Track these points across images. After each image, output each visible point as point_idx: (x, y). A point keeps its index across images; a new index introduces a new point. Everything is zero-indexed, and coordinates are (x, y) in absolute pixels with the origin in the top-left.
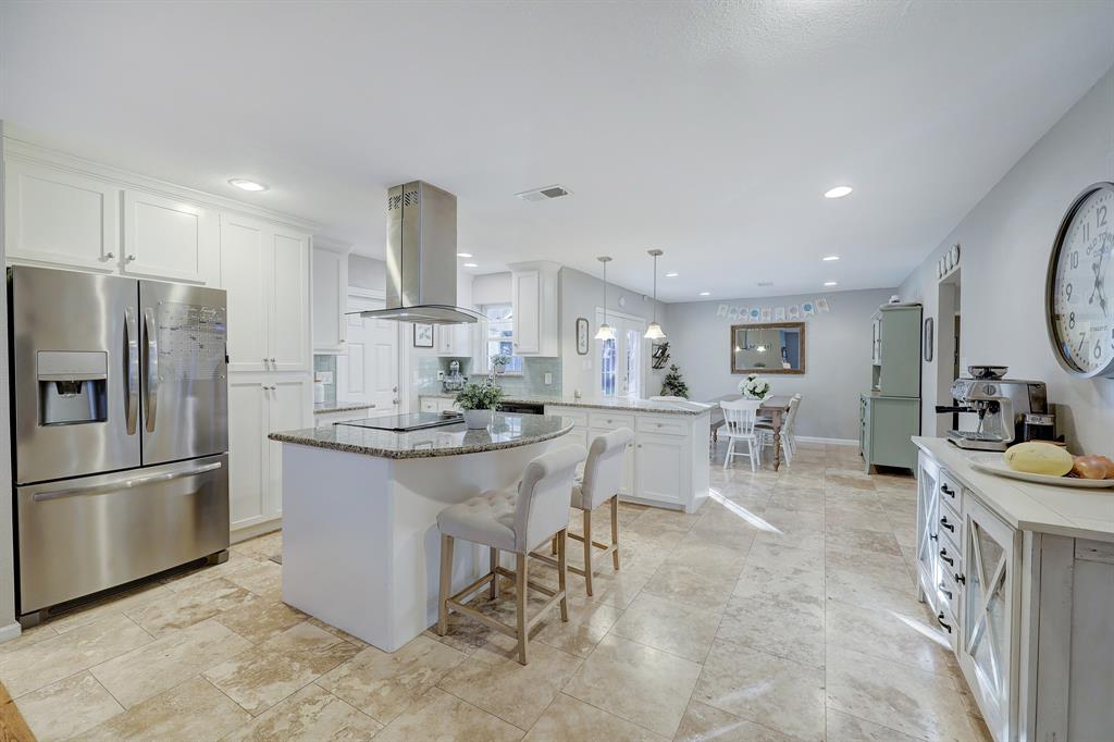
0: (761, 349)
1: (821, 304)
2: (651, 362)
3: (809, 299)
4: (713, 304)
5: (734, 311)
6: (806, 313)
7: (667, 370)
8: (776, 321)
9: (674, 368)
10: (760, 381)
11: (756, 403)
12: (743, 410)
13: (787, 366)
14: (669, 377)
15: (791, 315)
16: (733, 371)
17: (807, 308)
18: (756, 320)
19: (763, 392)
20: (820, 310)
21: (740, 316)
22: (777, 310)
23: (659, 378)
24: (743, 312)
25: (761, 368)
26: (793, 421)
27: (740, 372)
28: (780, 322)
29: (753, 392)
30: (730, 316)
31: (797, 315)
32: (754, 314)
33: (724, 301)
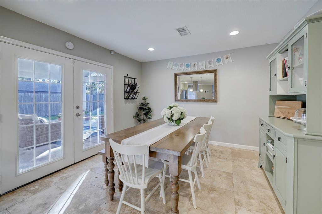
1: (227, 58)
5: (176, 65)
6: (217, 64)
8: (200, 70)
15: (209, 66)
17: (219, 61)
18: (188, 69)
19: (180, 119)
20: (226, 61)
21: (180, 68)
22: (200, 63)
24: (181, 65)
28: (202, 70)
30: (174, 67)
31: (212, 65)
32: (187, 66)
33: (171, 59)
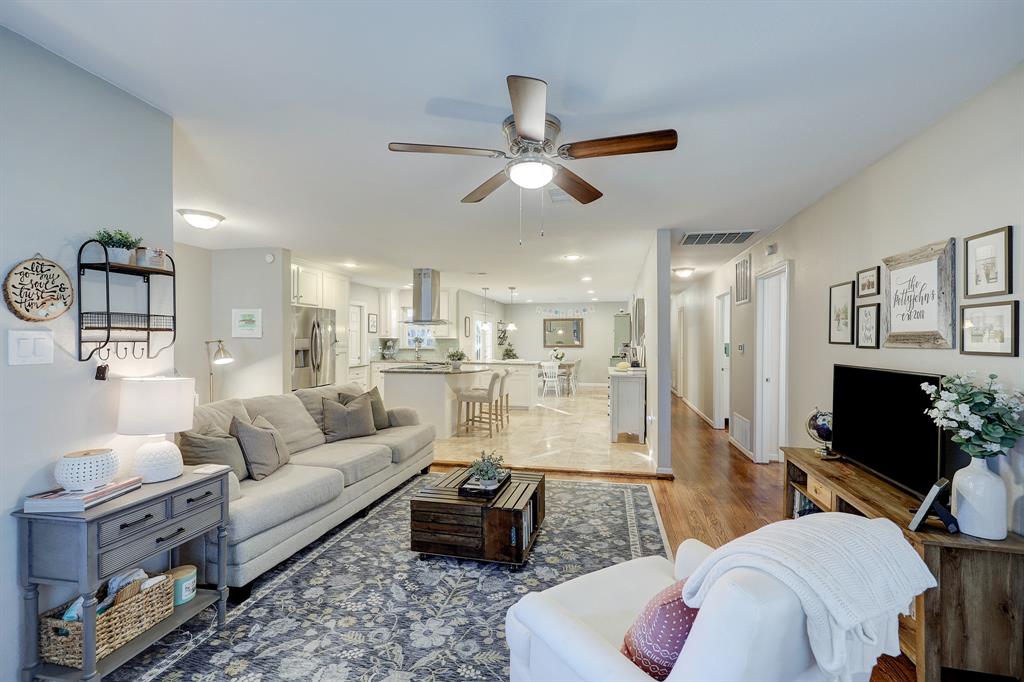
0: (560, 332)
1: (591, 309)
2: (497, 341)
3: (586, 305)
4: (535, 305)
5: (545, 310)
6: (583, 313)
7: (506, 346)
8: (568, 317)
9: (509, 345)
10: (560, 351)
11: (558, 362)
12: (551, 366)
13: (577, 343)
14: (506, 350)
15: (576, 315)
16: (545, 346)
17: (584, 311)
18: (558, 317)
19: (562, 357)
20: (590, 312)
21: (548, 314)
22: (569, 311)
23: (501, 351)
24: (550, 311)
25: (561, 344)
26: (576, 372)
27: (549, 347)
28: (570, 318)
29: (556, 357)
30: (543, 313)
31: (579, 314)
32: (556, 312)
33: (540, 304)
